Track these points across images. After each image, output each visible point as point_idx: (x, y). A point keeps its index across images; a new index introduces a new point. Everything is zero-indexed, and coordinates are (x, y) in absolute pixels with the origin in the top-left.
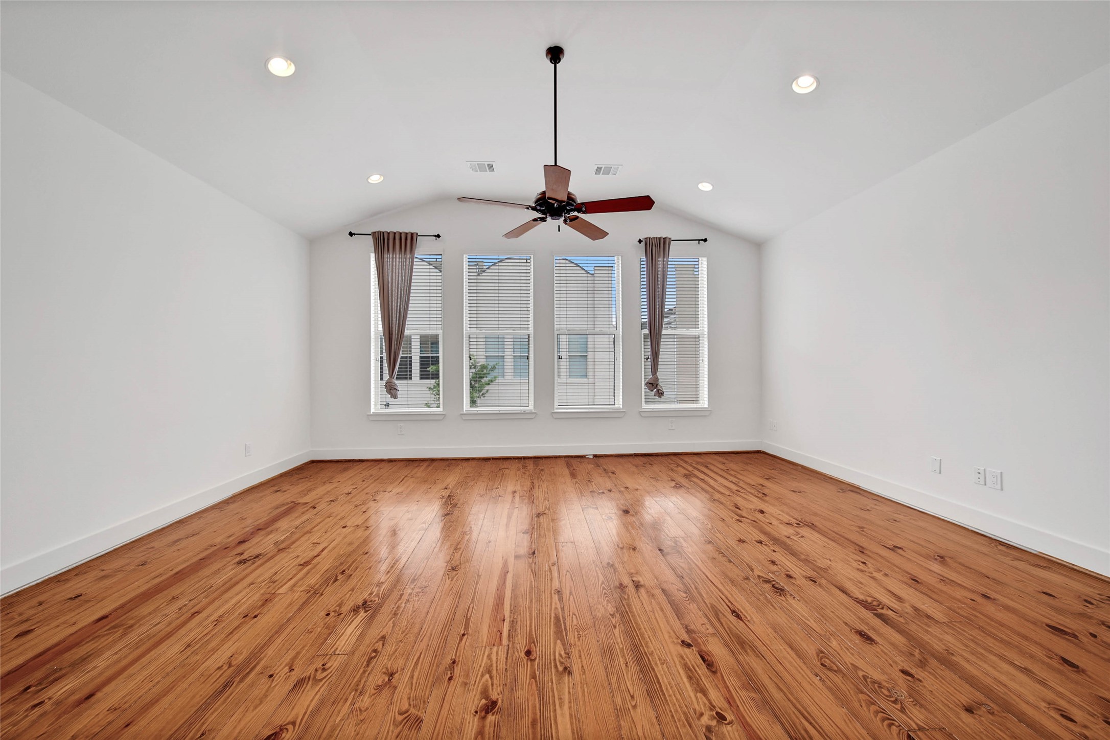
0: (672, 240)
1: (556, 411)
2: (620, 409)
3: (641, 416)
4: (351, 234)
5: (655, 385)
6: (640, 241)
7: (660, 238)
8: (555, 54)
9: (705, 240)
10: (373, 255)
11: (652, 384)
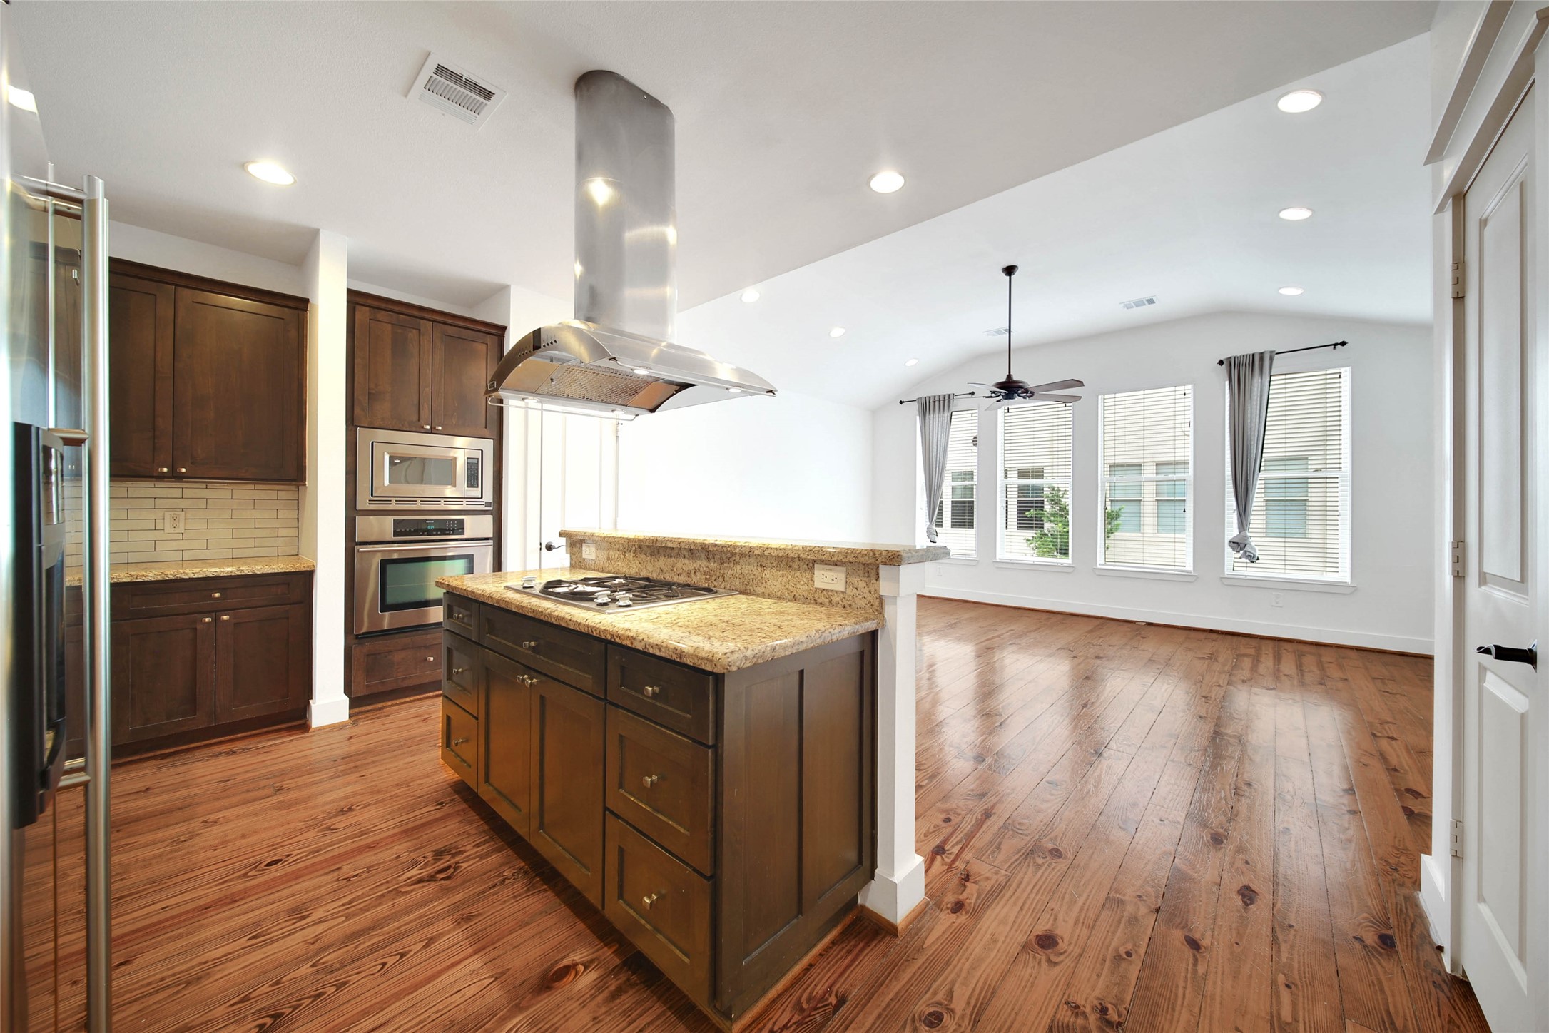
0: (1277, 354)
1: (1099, 567)
2: (1190, 572)
3: (1223, 584)
4: (901, 402)
5: (1242, 546)
6: (1221, 363)
7: (1253, 355)
8: (1010, 270)
9: (1343, 344)
10: (918, 417)
11: (1237, 543)
